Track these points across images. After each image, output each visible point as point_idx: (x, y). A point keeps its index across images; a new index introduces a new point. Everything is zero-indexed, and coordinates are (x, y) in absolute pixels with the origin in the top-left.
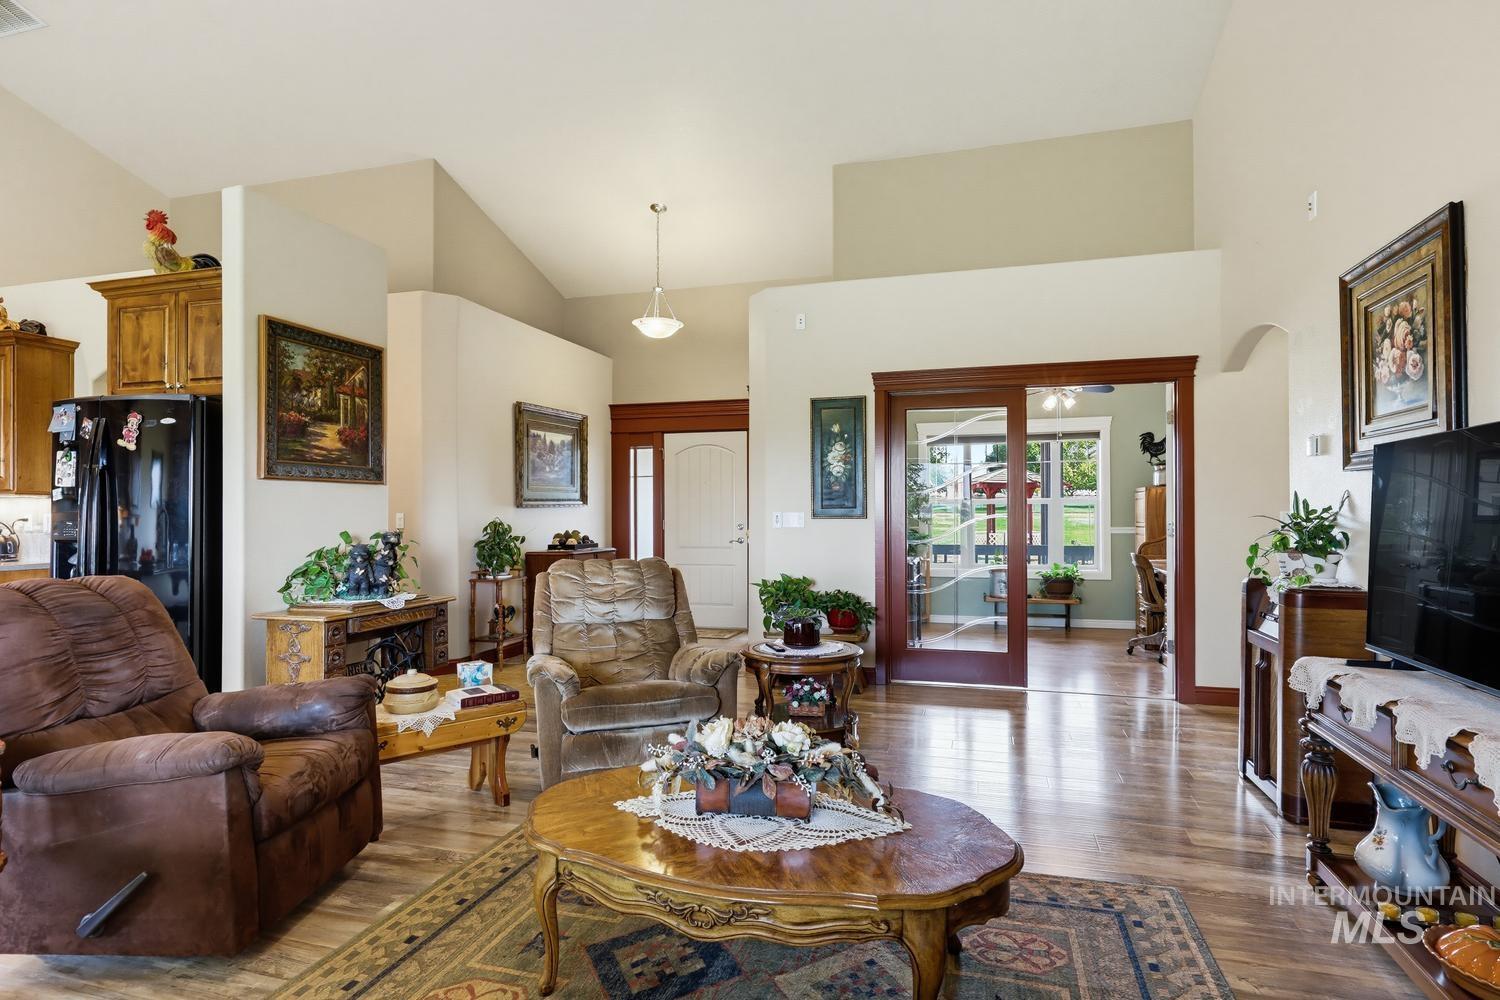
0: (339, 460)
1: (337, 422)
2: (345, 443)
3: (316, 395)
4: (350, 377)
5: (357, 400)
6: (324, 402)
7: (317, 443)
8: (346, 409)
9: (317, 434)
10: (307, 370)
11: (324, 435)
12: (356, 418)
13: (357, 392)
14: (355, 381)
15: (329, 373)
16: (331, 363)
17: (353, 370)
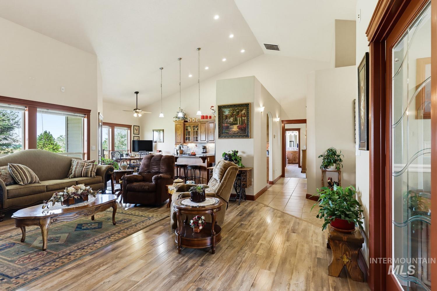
0: (237, 133)
1: (237, 124)
2: (239, 129)
3: (231, 119)
4: (241, 112)
5: (243, 118)
6: (233, 120)
7: (232, 130)
8: (239, 121)
9: (232, 128)
10: (229, 114)
11: (233, 128)
12: (243, 122)
13: (243, 116)
14: (242, 113)
15: (235, 113)
16: (235, 111)
17: (242, 111)
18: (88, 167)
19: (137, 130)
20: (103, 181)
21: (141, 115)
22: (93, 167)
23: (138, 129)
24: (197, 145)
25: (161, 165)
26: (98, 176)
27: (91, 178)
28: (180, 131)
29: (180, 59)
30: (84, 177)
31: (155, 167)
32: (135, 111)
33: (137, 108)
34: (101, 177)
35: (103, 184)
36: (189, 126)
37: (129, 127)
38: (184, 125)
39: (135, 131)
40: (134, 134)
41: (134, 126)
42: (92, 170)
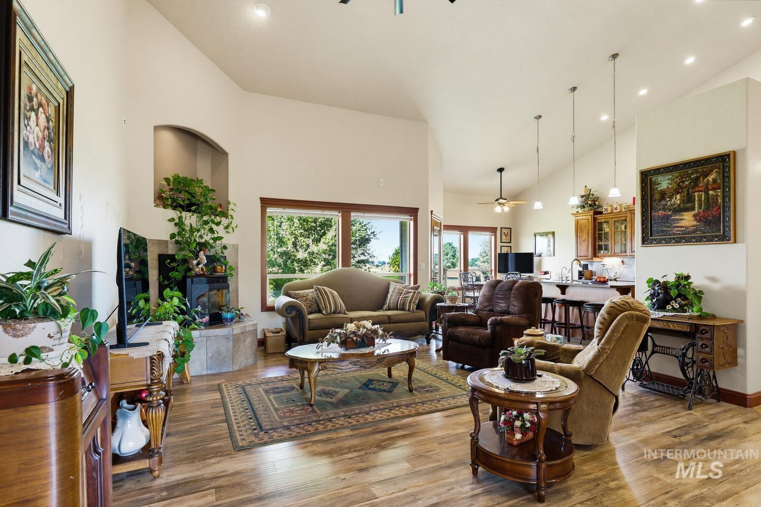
0: (695, 231)
1: (693, 209)
2: (699, 221)
3: (676, 198)
4: (703, 180)
5: (711, 192)
6: (682, 201)
7: (677, 225)
8: (700, 200)
9: (678, 219)
10: (670, 186)
11: (682, 219)
12: (709, 203)
13: (710, 187)
14: (708, 181)
15: (687, 183)
16: (688, 177)
17: (706, 175)
18: (407, 295)
19: (506, 236)
20: (426, 319)
21: (509, 209)
22: (413, 296)
23: (509, 233)
24: (625, 260)
25: (512, 299)
26: (419, 311)
27: (410, 312)
28: (585, 232)
29: (574, 89)
30: (400, 310)
31: (502, 302)
32: (497, 202)
33: (501, 197)
34: (424, 313)
35: (427, 324)
36: (605, 222)
37: (493, 230)
38: (595, 219)
39: (504, 237)
40: (501, 242)
41: (501, 228)
42: (411, 300)
